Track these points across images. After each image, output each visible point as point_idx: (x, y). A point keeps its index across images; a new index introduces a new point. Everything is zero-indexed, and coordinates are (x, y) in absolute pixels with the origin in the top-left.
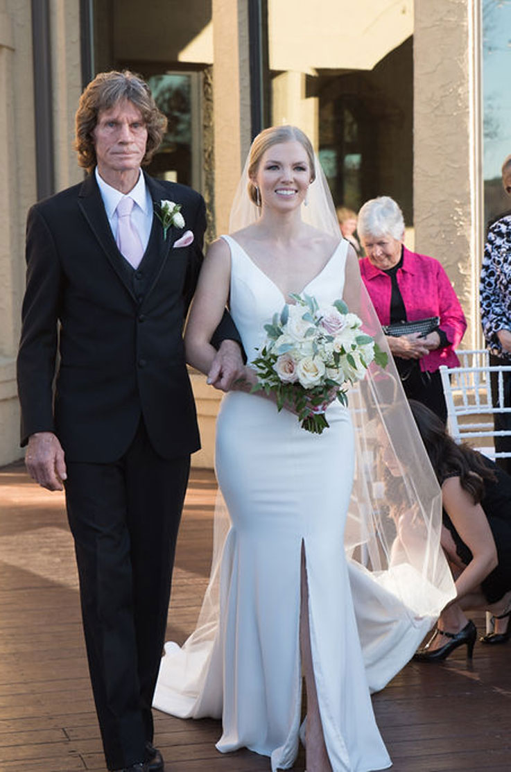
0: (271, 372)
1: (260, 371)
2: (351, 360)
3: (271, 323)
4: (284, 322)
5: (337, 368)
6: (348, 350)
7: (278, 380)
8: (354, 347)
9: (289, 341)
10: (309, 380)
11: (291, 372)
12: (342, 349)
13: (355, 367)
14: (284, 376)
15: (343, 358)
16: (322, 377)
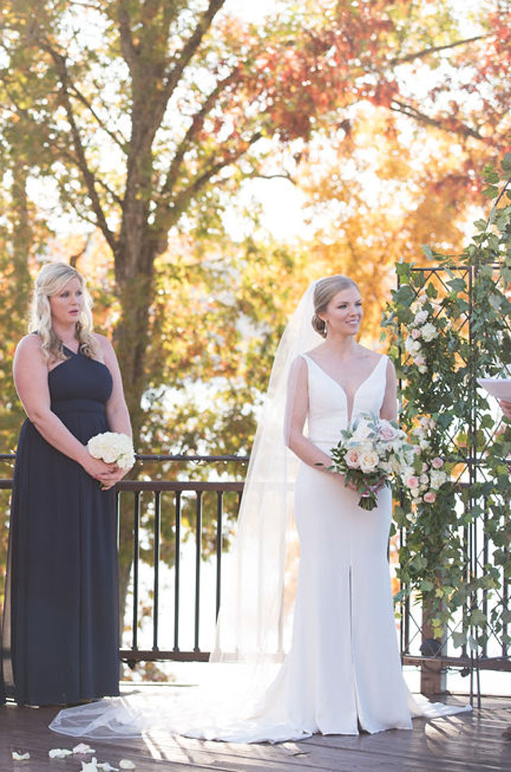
0: (342, 460)
1: (335, 457)
2: (397, 457)
3: (346, 429)
4: (354, 429)
5: (387, 461)
6: (396, 450)
7: (345, 465)
8: (400, 449)
9: (356, 441)
10: (368, 468)
11: (355, 461)
12: (392, 450)
13: (399, 462)
14: (351, 464)
15: (392, 457)
16: (376, 467)
